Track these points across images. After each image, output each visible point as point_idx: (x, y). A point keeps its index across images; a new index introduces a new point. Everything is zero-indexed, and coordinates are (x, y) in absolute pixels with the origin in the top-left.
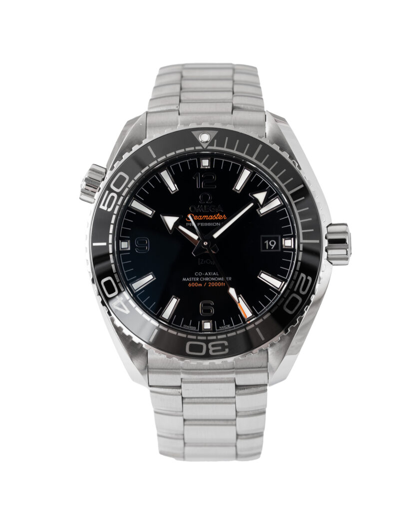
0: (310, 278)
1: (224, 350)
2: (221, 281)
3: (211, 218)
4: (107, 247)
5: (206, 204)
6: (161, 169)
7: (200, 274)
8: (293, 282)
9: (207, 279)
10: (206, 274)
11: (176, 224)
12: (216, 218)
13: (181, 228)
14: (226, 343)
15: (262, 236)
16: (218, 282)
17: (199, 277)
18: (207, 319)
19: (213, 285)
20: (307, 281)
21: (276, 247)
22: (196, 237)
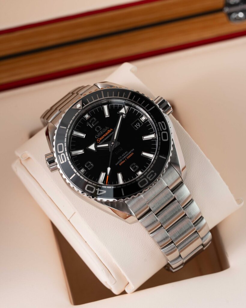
0: (163, 122)
1: (154, 175)
2: (131, 153)
3: (107, 134)
4: (76, 175)
5: (100, 131)
6: (72, 132)
7: (121, 157)
8: (158, 128)
9: (125, 157)
10: (123, 155)
11: (95, 147)
12: (108, 132)
13: (98, 146)
14: (153, 171)
15: (131, 125)
16: (130, 154)
17: (121, 159)
18: (138, 171)
19: (129, 157)
20: (163, 124)
21: (140, 124)
22: (107, 145)
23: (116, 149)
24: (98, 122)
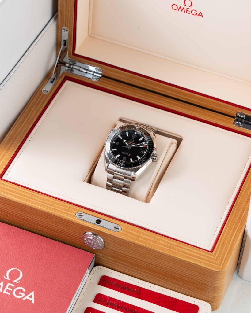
0: (146, 159)
3: (132, 143)
5: (132, 141)
6: (127, 131)
7: (126, 152)
8: (143, 158)
9: (127, 154)
11: (125, 142)
13: (126, 143)
14: (125, 164)
16: (129, 155)
18: (124, 160)
20: (145, 159)
22: (128, 145)
23: (127, 149)
24: (135, 138)
